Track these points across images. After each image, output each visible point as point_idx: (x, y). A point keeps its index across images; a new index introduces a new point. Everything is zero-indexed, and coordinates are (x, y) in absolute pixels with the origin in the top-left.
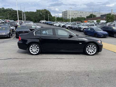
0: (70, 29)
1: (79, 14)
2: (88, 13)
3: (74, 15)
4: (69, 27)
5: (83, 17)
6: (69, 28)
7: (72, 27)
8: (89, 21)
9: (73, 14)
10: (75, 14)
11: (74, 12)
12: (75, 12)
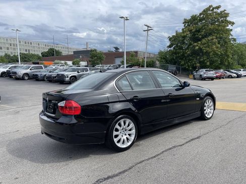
0: (28, 79)
1: (23, 47)
2: (43, 46)
3: (10, 47)
4: (27, 74)
5: (33, 53)
6: (26, 78)
7: (37, 75)
8: (56, 61)
9: (7, 46)
10: (12, 47)
11: (9, 42)
12: (12, 42)
